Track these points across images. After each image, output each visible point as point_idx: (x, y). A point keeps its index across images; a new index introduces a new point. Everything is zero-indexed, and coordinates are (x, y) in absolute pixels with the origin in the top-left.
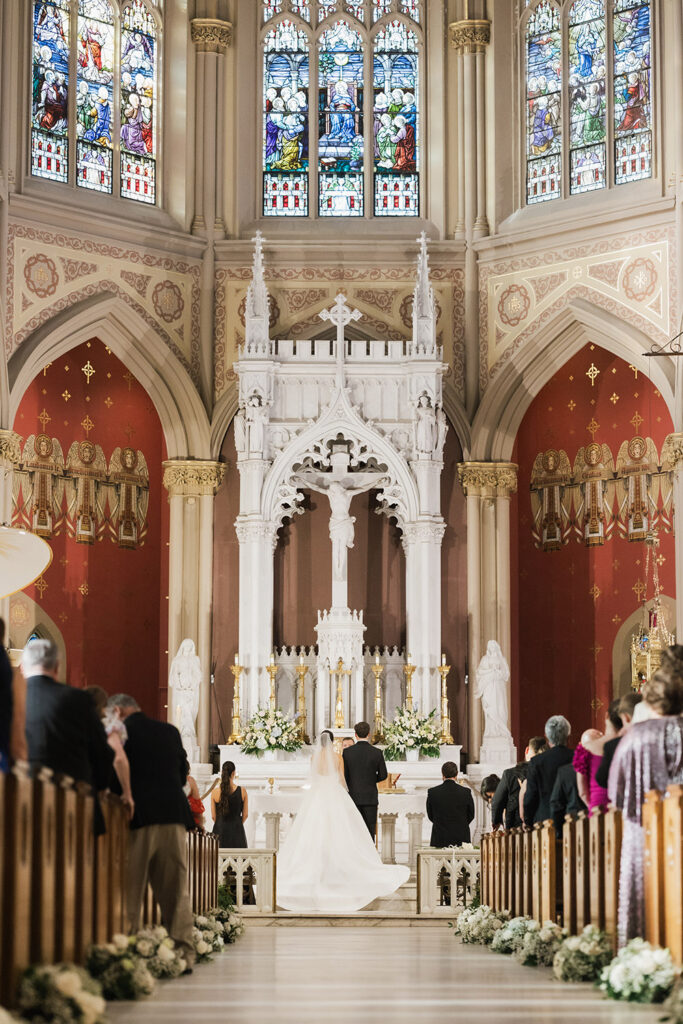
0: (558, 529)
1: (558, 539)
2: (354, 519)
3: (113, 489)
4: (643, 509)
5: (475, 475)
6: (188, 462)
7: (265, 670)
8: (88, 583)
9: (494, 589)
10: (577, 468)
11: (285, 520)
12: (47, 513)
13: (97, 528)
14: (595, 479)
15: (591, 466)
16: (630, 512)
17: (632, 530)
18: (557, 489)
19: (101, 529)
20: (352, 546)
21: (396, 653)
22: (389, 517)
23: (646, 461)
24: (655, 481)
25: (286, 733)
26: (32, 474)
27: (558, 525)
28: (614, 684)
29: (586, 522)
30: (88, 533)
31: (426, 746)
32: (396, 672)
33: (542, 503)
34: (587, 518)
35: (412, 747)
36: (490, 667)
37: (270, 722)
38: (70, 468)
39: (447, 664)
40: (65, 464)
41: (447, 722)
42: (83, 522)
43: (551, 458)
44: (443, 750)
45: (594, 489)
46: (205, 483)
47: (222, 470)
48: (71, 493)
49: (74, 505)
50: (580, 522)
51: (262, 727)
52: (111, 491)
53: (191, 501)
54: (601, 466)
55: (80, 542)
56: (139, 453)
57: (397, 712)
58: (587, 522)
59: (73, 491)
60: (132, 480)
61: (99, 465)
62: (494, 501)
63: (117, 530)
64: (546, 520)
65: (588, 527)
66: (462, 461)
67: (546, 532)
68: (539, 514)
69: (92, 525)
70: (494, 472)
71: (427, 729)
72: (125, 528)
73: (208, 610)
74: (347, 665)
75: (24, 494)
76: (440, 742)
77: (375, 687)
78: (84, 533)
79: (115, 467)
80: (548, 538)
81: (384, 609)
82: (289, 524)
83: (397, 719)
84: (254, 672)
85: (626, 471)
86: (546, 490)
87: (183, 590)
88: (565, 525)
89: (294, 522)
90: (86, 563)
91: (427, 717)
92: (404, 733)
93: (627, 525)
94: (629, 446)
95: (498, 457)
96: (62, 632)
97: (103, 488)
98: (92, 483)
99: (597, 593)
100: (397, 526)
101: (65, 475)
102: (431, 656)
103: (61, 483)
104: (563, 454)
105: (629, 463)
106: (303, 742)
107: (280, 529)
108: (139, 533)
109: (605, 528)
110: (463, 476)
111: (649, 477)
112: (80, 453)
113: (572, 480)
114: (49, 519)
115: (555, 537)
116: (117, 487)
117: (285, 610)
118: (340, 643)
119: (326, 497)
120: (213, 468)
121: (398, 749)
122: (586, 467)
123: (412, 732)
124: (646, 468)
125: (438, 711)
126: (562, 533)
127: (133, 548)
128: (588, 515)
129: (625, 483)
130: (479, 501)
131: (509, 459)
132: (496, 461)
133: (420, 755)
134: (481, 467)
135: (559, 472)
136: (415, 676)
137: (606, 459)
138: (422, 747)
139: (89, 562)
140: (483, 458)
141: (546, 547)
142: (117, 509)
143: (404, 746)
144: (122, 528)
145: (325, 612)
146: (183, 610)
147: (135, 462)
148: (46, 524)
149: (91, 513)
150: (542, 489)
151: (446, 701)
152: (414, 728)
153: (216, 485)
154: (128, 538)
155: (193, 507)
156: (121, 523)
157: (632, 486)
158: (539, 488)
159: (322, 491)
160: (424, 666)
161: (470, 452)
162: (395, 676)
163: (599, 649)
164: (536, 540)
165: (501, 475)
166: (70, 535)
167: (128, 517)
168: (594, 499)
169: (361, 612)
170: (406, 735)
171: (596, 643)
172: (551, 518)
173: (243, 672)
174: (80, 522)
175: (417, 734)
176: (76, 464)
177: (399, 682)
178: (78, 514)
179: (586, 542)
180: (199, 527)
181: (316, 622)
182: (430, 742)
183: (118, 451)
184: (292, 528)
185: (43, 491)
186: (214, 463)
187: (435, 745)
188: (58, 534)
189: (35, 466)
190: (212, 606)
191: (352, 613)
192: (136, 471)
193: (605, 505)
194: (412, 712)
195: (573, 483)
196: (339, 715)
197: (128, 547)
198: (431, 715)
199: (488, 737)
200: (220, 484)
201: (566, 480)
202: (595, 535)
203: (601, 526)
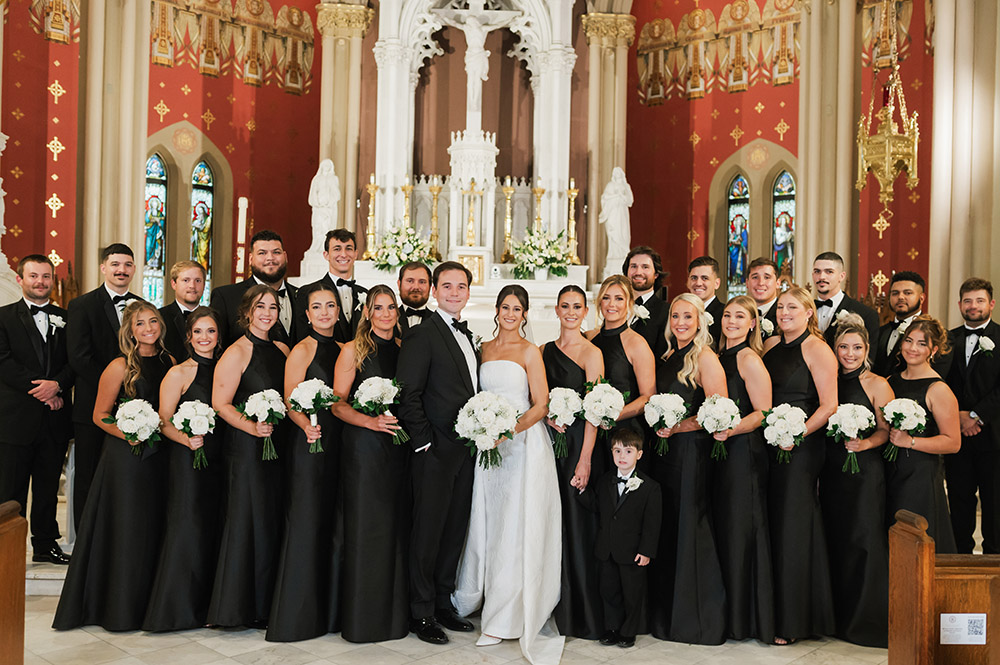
0: (661, 87)
1: (661, 95)
2: (489, 53)
3: (280, 41)
4: (743, 63)
5: (598, 25)
6: (339, 5)
7: (400, 190)
8: (256, 120)
9: (611, 130)
10: (680, 33)
11: (426, 60)
12: (215, 54)
13: (264, 73)
14: (698, 41)
15: (695, 30)
16: (730, 67)
17: (731, 83)
18: (661, 53)
19: (269, 75)
20: (486, 79)
21: (523, 183)
22: (520, 59)
23: (747, 21)
24: (756, 37)
25: (417, 250)
26: (199, 17)
27: (662, 84)
28: (710, 218)
29: (687, 79)
30: (255, 77)
31: (555, 265)
32: (523, 201)
33: (647, 65)
34: (689, 75)
35: (541, 266)
36: (616, 192)
37: (402, 238)
38: (238, 17)
39: (576, 188)
40: (233, 12)
41: (574, 243)
42: (251, 66)
43: (657, 27)
44: (570, 269)
45: (696, 50)
46: (353, 25)
47: (370, 15)
48: (239, 39)
49: (242, 51)
50: (682, 79)
51: (393, 243)
52: (278, 43)
53: (342, 42)
54: (704, 29)
55: (248, 84)
56: (305, 13)
57: (526, 231)
58: (689, 79)
59: (241, 38)
60: (298, 35)
61: (267, 18)
62: (614, 50)
63: (283, 77)
64: (651, 80)
65: (689, 83)
66: (586, 13)
67: (650, 90)
68: (644, 76)
69: (260, 70)
70: (615, 23)
71: (556, 249)
72: (291, 76)
73: (356, 141)
74: (480, 184)
75: (191, 35)
76: (569, 261)
77: (506, 208)
78: (250, 75)
79: (281, 23)
80: (652, 95)
81: (513, 144)
82: (429, 65)
83: (526, 238)
84: (389, 192)
85: (727, 31)
86: (651, 55)
87: (334, 123)
88: (668, 83)
89: (434, 63)
90: (253, 103)
91: (556, 237)
92: (533, 252)
93: (727, 79)
94: (732, 9)
95: (618, 11)
96: (229, 161)
97: (271, 39)
98: (260, 33)
99: (696, 139)
100: (527, 68)
101: (233, 22)
102: (559, 181)
103: (229, 29)
104: (668, 22)
105: (730, 24)
106: (435, 259)
107: (421, 68)
108: (304, 82)
109: (706, 82)
110: (587, 27)
111: (750, 35)
112: (247, 6)
113: (676, 44)
114: (217, 60)
115: (658, 94)
116: (284, 40)
117: (425, 143)
118: (473, 164)
119: (462, 32)
120: (362, 12)
121: (527, 268)
122: (690, 31)
123: (541, 251)
124: (747, 27)
125: (565, 233)
126: (665, 90)
127: (298, 94)
128: (690, 73)
129: (727, 43)
130: (601, 49)
131: (629, 11)
132: (617, 14)
133: (549, 275)
134: (603, 18)
135: (664, 38)
136: (544, 198)
137: (709, 22)
138: (551, 267)
139: (257, 102)
140: (605, 10)
141: (650, 104)
142: (283, 59)
143: (534, 265)
144: (288, 76)
145: (459, 133)
146: (333, 141)
147: (301, 20)
148: (213, 63)
149: (258, 59)
150: (648, 54)
151: (573, 223)
152: (543, 247)
153: (364, 28)
154: (295, 85)
155: (343, 48)
156: (287, 71)
157: (733, 45)
158: (645, 53)
159: (459, 26)
160: (552, 189)
161: (594, 4)
162: (522, 204)
163: (696, 188)
164: (641, 98)
165: (621, 25)
166: (238, 76)
167: (295, 67)
168: (696, 58)
169: (494, 134)
170: (536, 254)
171: (694, 183)
172: (656, 77)
173: (378, 192)
174: (247, 66)
175: (547, 254)
176: (244, 14)
177: (526, 210)
178: (246, 58)
179: (688, 97)
180: (348, 67)
181: (449, 144)
182: (559, 262)
183: (285, 8)
184: (432, 69)
185: (210, 33)
186: (363, 7)
187: (562, 265)
188: (225, 74)
189: (203, 9)
190: (359, 139)
191: (485, 136)
192: (302, 29)
193: (706, 63)
194: (542, 232)
195: (676, 46)
196: (471, 234)
197: (294, 93)
198: (560, 235)
199: (612, 259)
200: (368, 28)
201: (670, 44)
202: (696, 90)
203: (701, 82)
